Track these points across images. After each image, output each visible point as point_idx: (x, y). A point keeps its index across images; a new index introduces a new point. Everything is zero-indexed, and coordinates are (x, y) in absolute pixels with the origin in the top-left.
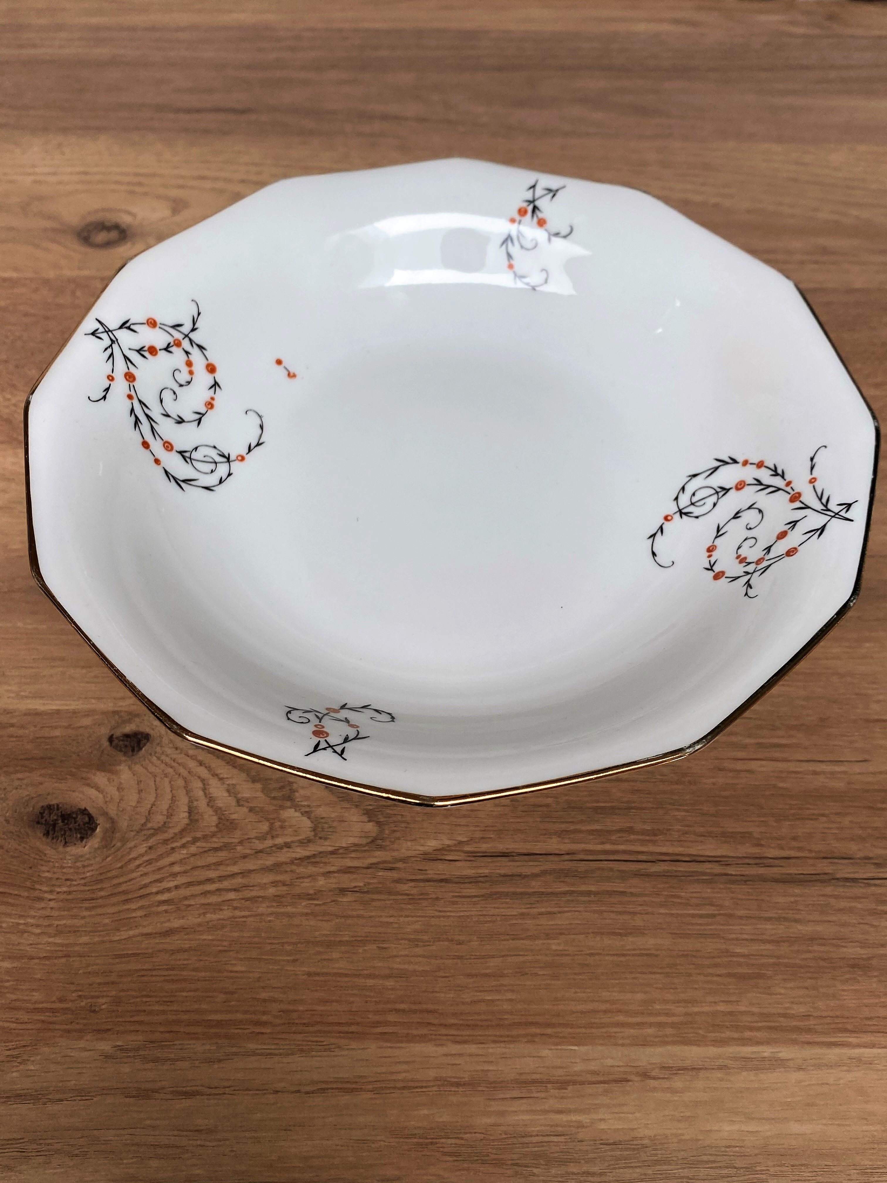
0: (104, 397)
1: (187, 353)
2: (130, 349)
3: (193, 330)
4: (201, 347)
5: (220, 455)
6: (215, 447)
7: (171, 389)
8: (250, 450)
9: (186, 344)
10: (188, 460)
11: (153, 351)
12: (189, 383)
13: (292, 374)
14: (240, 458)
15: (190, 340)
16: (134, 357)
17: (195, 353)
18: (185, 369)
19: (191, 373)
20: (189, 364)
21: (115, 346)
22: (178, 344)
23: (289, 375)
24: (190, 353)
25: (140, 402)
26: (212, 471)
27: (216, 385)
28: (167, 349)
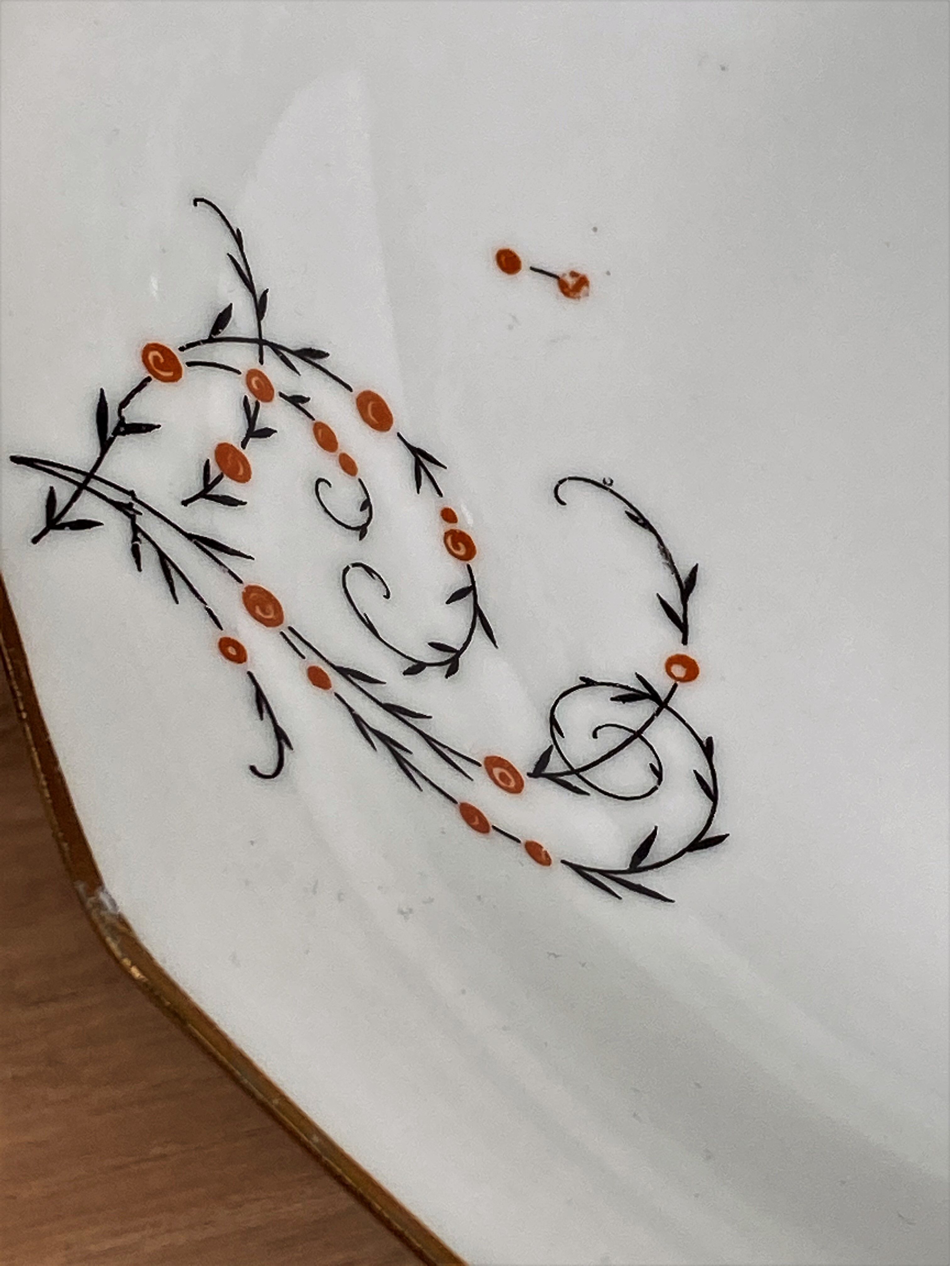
0: (281, 736)
1: (297, 401)
2: (185, 503)
3: (260, 307)
4: (313, 358)
5: (623, 699)
6: (588, 683)
7: (354, 565)
8: (682, 626)
9: (277, 373)
10: (573, 780)
11: (231, 462)
12: (368, 505)
13: (571, 281)
14: (679, 671)
15: (276, 348)
16: (213, 521)
17: (311, 385)
18: (330, 465)
19: (349, 466)
20: (326, 437)
21: (146, 522)
22: (262, 388)
23: (563, 286)
24: (305, 400)
25: (344, 672)
26: (658, 774)
27: (420, 460)
28: (254, 428)
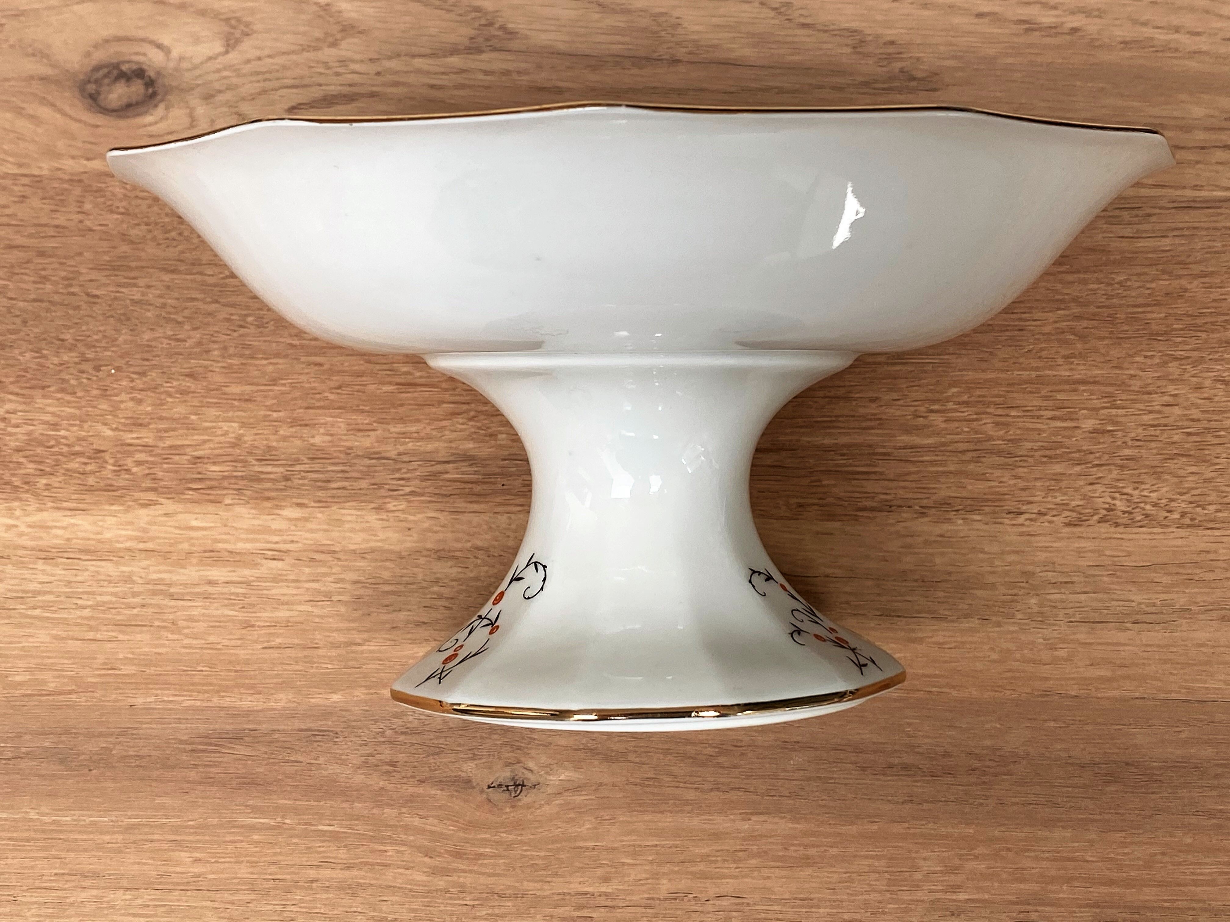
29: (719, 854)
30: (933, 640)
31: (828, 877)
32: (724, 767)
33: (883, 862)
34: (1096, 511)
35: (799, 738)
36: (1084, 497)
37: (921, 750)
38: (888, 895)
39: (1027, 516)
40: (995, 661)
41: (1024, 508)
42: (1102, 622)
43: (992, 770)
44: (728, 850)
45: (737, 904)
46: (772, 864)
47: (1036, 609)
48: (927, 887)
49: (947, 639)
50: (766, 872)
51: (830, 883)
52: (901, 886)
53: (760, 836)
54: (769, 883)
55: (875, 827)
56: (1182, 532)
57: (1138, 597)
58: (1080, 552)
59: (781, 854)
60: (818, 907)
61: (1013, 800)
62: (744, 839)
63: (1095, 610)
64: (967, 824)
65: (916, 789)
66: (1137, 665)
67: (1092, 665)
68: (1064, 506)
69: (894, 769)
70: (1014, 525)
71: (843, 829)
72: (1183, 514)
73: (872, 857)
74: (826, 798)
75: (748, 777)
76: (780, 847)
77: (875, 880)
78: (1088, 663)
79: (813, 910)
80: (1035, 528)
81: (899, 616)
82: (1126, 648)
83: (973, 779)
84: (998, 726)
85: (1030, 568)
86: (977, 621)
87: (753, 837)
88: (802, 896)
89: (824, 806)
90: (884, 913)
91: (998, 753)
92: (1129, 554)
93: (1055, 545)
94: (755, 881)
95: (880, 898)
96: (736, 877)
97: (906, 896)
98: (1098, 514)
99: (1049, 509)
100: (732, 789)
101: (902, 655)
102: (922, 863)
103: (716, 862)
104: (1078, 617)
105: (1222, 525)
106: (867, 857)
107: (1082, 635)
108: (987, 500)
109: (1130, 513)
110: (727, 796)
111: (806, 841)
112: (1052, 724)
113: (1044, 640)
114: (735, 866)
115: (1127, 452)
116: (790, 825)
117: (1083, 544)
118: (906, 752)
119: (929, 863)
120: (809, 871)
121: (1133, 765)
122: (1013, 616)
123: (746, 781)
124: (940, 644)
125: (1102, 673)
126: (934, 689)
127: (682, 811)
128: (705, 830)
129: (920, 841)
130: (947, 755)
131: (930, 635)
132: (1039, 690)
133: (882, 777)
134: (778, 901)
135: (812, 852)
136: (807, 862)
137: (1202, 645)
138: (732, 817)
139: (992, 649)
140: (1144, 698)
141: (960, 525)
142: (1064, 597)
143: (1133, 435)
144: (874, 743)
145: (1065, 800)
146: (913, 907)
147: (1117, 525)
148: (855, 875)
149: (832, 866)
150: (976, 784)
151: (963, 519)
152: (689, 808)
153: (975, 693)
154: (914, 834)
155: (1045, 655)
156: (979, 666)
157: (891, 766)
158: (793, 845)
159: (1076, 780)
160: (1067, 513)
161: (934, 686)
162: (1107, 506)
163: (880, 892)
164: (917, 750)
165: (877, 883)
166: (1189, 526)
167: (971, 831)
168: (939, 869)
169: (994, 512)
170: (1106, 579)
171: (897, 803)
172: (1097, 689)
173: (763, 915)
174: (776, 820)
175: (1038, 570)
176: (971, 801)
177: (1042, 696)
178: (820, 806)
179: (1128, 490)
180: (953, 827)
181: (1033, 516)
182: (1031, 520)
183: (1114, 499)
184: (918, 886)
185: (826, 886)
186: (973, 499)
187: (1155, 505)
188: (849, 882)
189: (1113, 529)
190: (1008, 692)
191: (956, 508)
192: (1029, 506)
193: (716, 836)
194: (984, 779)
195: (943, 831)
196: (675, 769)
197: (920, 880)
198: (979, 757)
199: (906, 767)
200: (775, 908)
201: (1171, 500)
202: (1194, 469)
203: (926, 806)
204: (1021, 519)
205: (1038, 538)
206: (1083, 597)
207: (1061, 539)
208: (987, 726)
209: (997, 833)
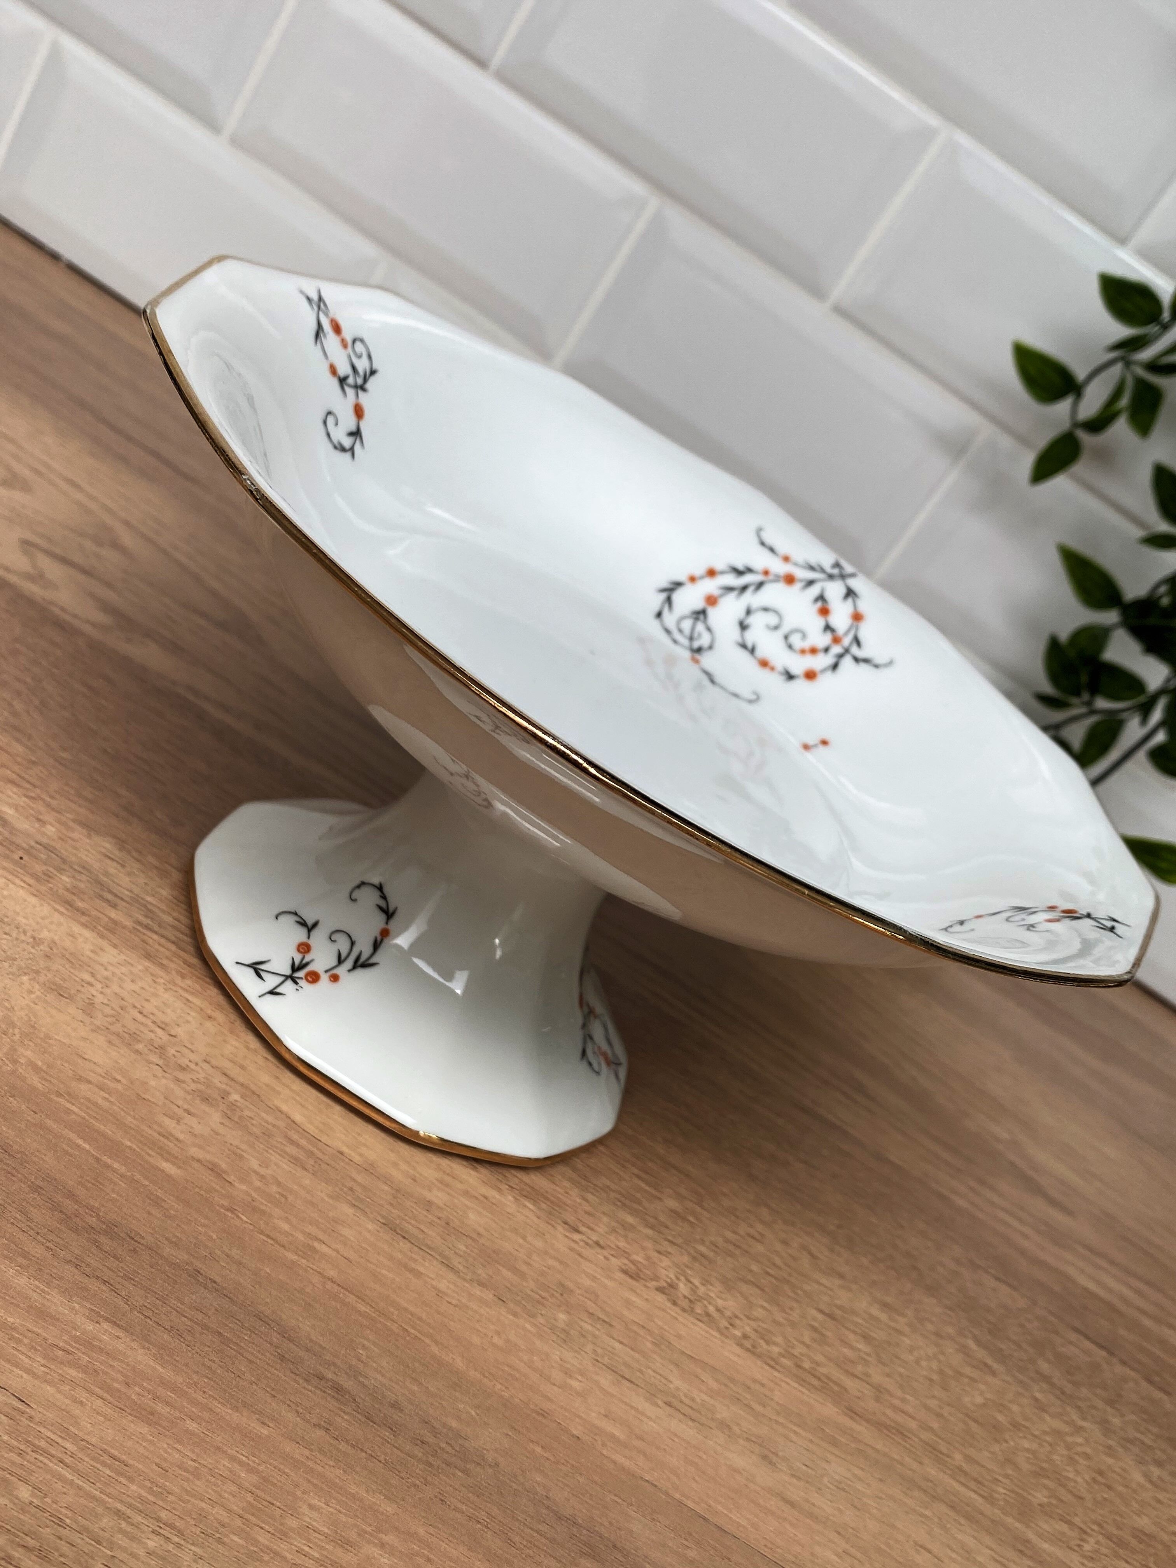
0: (763, 545)
1: (826, 650)
2: (822, 590)
3: (856, 659)
4: (835, 666)
5: (701, 647)
7: (781, 624)
9: (837, 649)
10: (696, 615)
11: (824, 611)
12: (790, 647)
14: (696, 660)
15: (842, 655)
16: (815, 591)
17: (829, 660)
18: (807, 645)
19: (803, 652)
20: (813, 651)
21: (825, 576)
22: (836, 640)
24: (826, 652)
25: (762, 584)
27: (790, 677)
28: (828, 628)
29: (30, 1334)
30: (434, 1283)
31: (166, 1452)
32: (101, 1250)
33: (254, 1479)
34: (656, 1278)
35: (218, 1279)
36: (648, 1258)
37: (366, 1382)
38: (239, 1522)
39: (584, 1238)
40: (494, 1345)
41: (583, 1229)
42: (631, 1382)
43: (445, 1456)
44: (45, 1339)
45: (15, 1409)
46: (98, 1390)
47: (561, 1325)
48: (299, 1543)
49: (449, 1292)
50: (83, 1396)
51: (165, 1460)
52: (263, 1522)
53: (101, 1349)
54: (77, 1411)
55: (265, 1431)
56: (738, 1350)
57: (677, 1382)
58: (628, 1303)
59: (116, 1385)
60: (131, 1479)
61: (460, 1505)
62: (76, 1339)
63: (626, 1364)
64: (386, 1497)
65: (339, 1420)
66: (658, 1448)
67: (606, 1416)
68: (626, 1254)
69: (322, 1382)
70: (567, 1237)
71: (218, 1408)
72: (745, 1336)
73: (241, 1463)
74: (217, 1360)
75: (126, 1278)
76: (121, 1378)
77: (231, 1494)
78: (603, 1412)
79: (121, 1479)
80: (588, 1252)
81: (404, 1238)
82: (651, 1423)
83: (418, 1452)
84: (473, 1413)
85: (571, 1285)
86: (491, 1296)
87: (88, 1343)
88: (116, 1453)
89: (209, 1368)
90: (219, 1541)
91: (461, 1441)
92: (679, 1337)
93: (603, 1279)
94: (58, 1396)
95: (226, 1520)
96: (35, 1376)
97: (263, 1539)
98: (657, 1281)
99: (609, 1246)
100: (97, 1278)
101: (391, 1275)
102: (305, 1509)
103: (19, 1341)
104: (606, 1360)
105: (781, 1369)
106: (233, 1459)
107: (605, 1380)
108: (548, 1199)
109: (690, 1301)
110: (86, 1281)
111: (161, 1391)
112: (539, 1450)
113: (561, 1360)
114: (43, 1362)
115: (702, 1249)
116: (151, 1363)
117: (633, 1298)
118: (347, 1373)
119: (315, 1515)
120: (145, 1429)
121: (620, 1551)
122: (533, 1316)
123: (119, 1279)
124: (439, 1291)
125: (617, 1433)
126: (413, 1331)
127: (11, 1260)
128: (28, 1298)
129: (315, 1481)
130: (395, 1405)
131: (433, 1276)
132: (536, 1406)
133: (301, 1381)
134: (75, 1439)
135: (160, 1408)
136: (148, 1416)
137: (736, 1470)
138: (77, 1306)
139: (498, 1333)
140: (656, 1486)
141: (509, 1201)
142: (597, 1332)
143: (713, 1239)
144: (311, 1341)
145: (525, 1543)
146: (266, 1558)
147: (675, 1303)
148: (205, 1470)
149: (179, 1442)
150: (419, 1460)
151: (514, 1197)
152: (25, 1262)
153: (460, 1363)
154: (312, 1470)
155: (557, 1375)
156: (476, 1340)
157: (321, 1377)
158: (141, 1386)
159: (543, 1528)
160: (626, 1261)
161: (413, 1328)
162: (669, 1280)
163: (229, 1511)
164: (361, 1379)
165: (231, 1498)
166: (748, 1350)
167: (389, 1509)
168: (326, 1530)
169: (550, 1213)
170: (649, 1345)
171: (308, 1421)
172: (604, 1445)
173: (43, 1444)
174: (135, 1345)
175: (578, 1291)
176: (403, 1475)
177: (538, 1414)
178: (204, 1365)
179: (696, 1282)
180: (367, 1491)
181: (590, 1242)
182: (587, 1244)
183: (678, 1279)
184: (285, 1534)
185: (157, 1461)
186: (533, 1188)
187: (718, 1310)
188: (192, 1474)
189: (669, 1304)
190: (498, 1386)
191: (511, 1184)
192: (589, 1232)
193: (42, 1314)
194: (431, 1459)
195: (353, 1489)
196: (34, 1213)
197: (292, 1529)
198: (435, 1432)
199: (338, 1389)
200: (68, 1445)
201: (737, 1317)
202: (765, 1304)
203: (343, 1446)
204: (577, 1237)
205: (588, 1264)
206: (617, 1345)
207: (610, 1278)
208: (461, 1406)
209: (421, 1531)
